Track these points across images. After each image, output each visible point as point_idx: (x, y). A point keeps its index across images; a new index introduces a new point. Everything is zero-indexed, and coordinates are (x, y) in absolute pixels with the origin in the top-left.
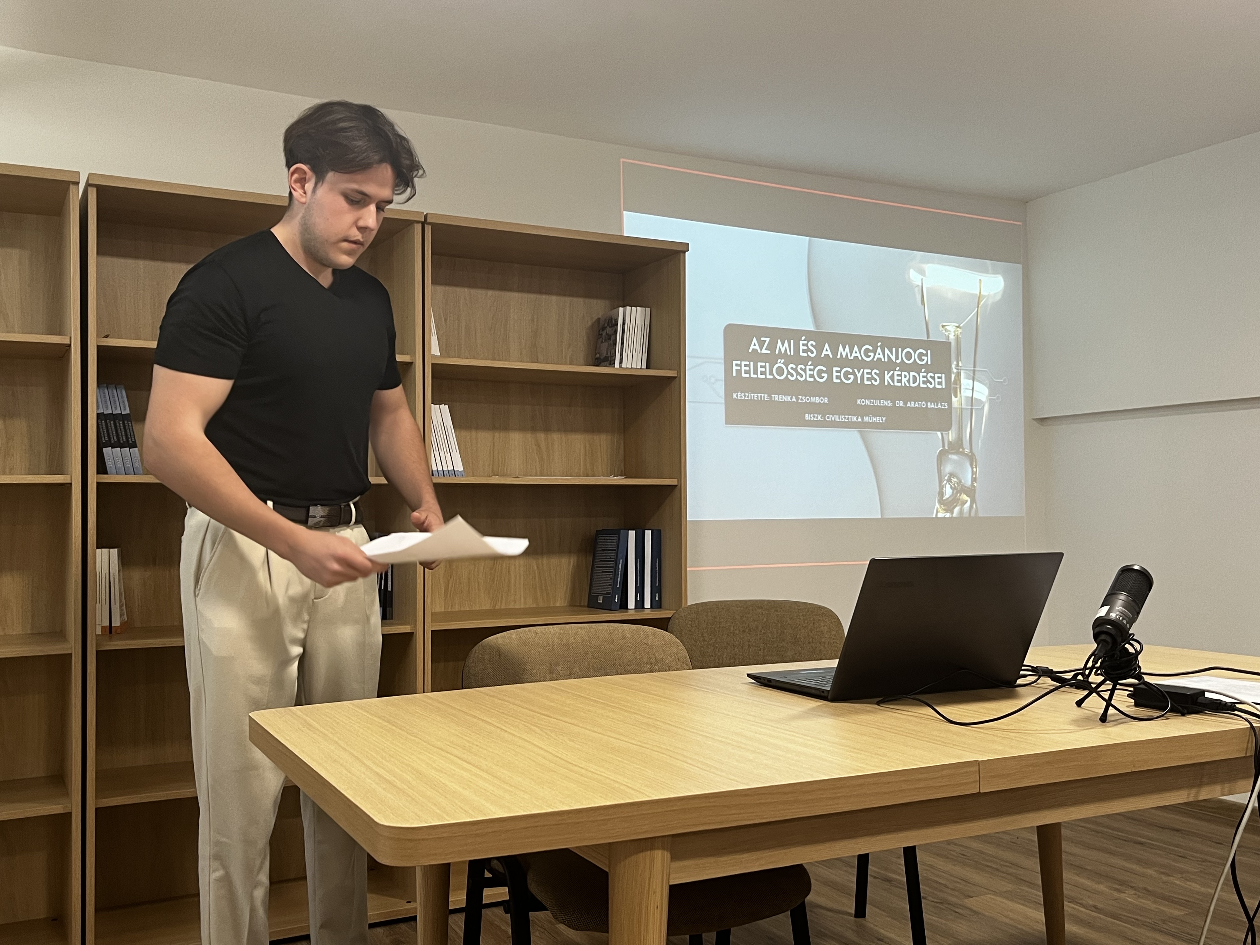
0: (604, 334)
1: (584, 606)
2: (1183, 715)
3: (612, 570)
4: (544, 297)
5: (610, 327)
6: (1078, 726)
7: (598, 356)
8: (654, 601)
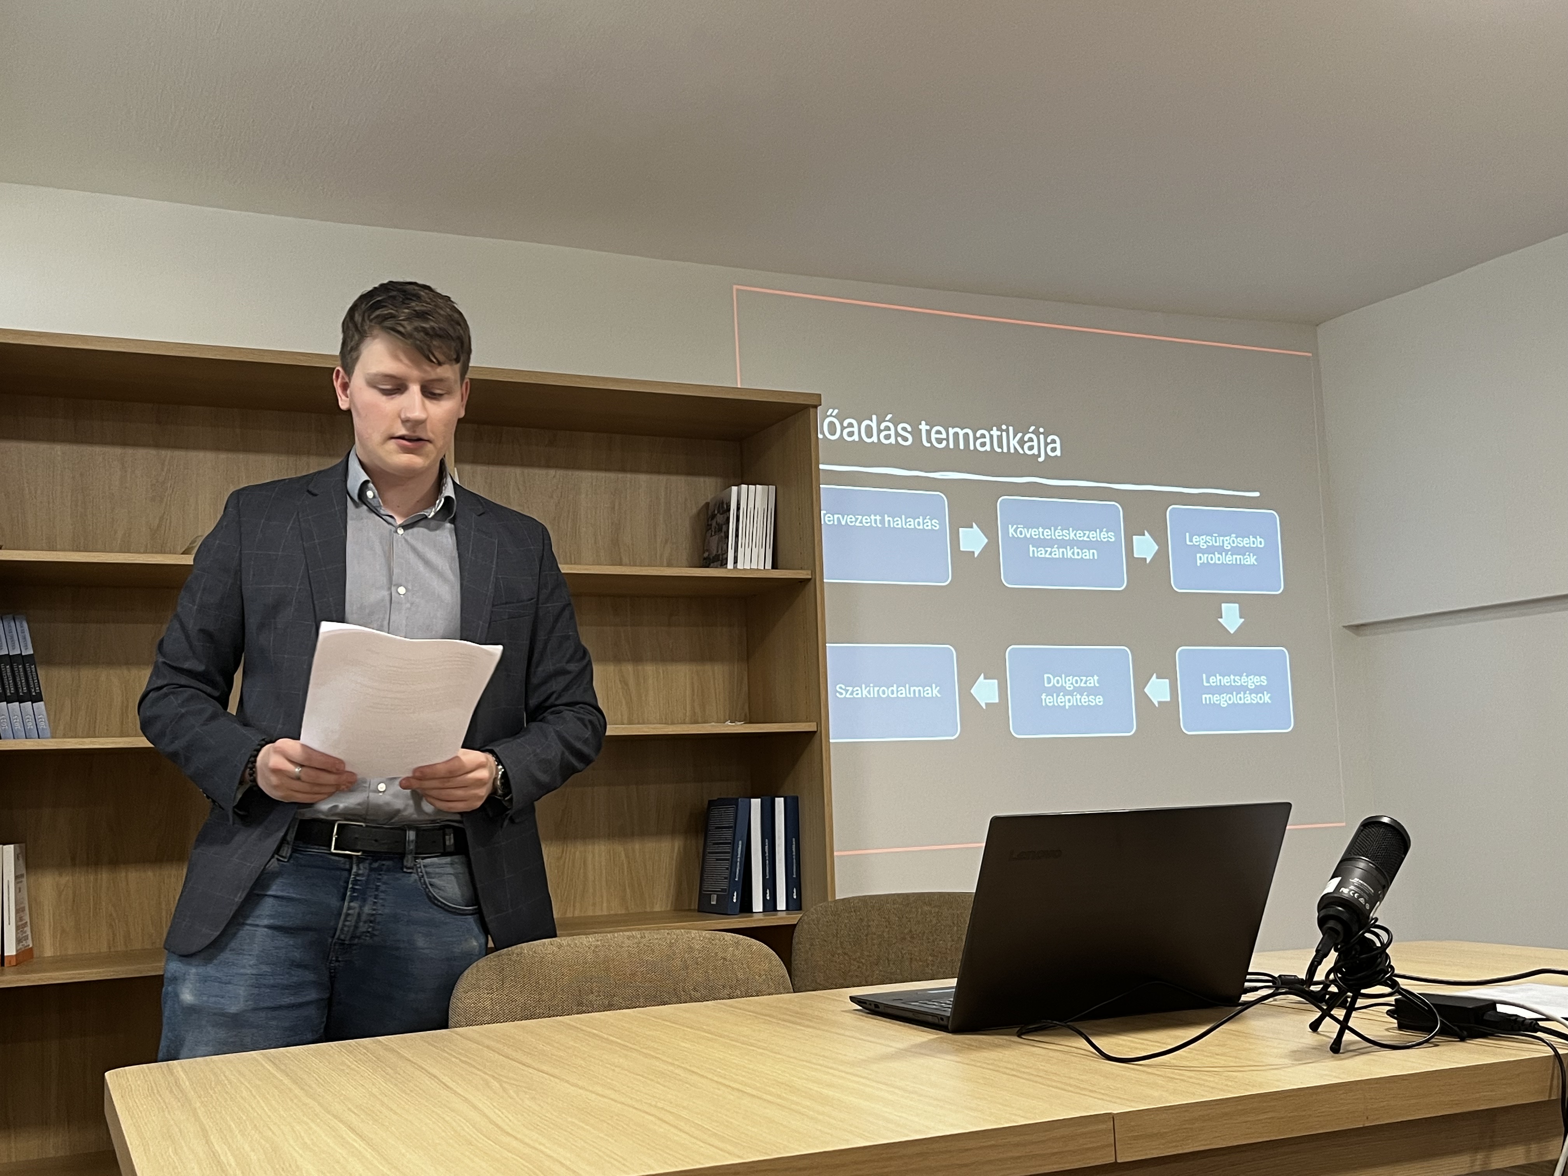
0: (714, 524)
1: (694, 910)
2: (1463, 1039)
3: (728, 856)
4: (629, 476)
5: (721, 514)
6: (1296, 1060)
7: (706, 555)
8: (790, 900)
